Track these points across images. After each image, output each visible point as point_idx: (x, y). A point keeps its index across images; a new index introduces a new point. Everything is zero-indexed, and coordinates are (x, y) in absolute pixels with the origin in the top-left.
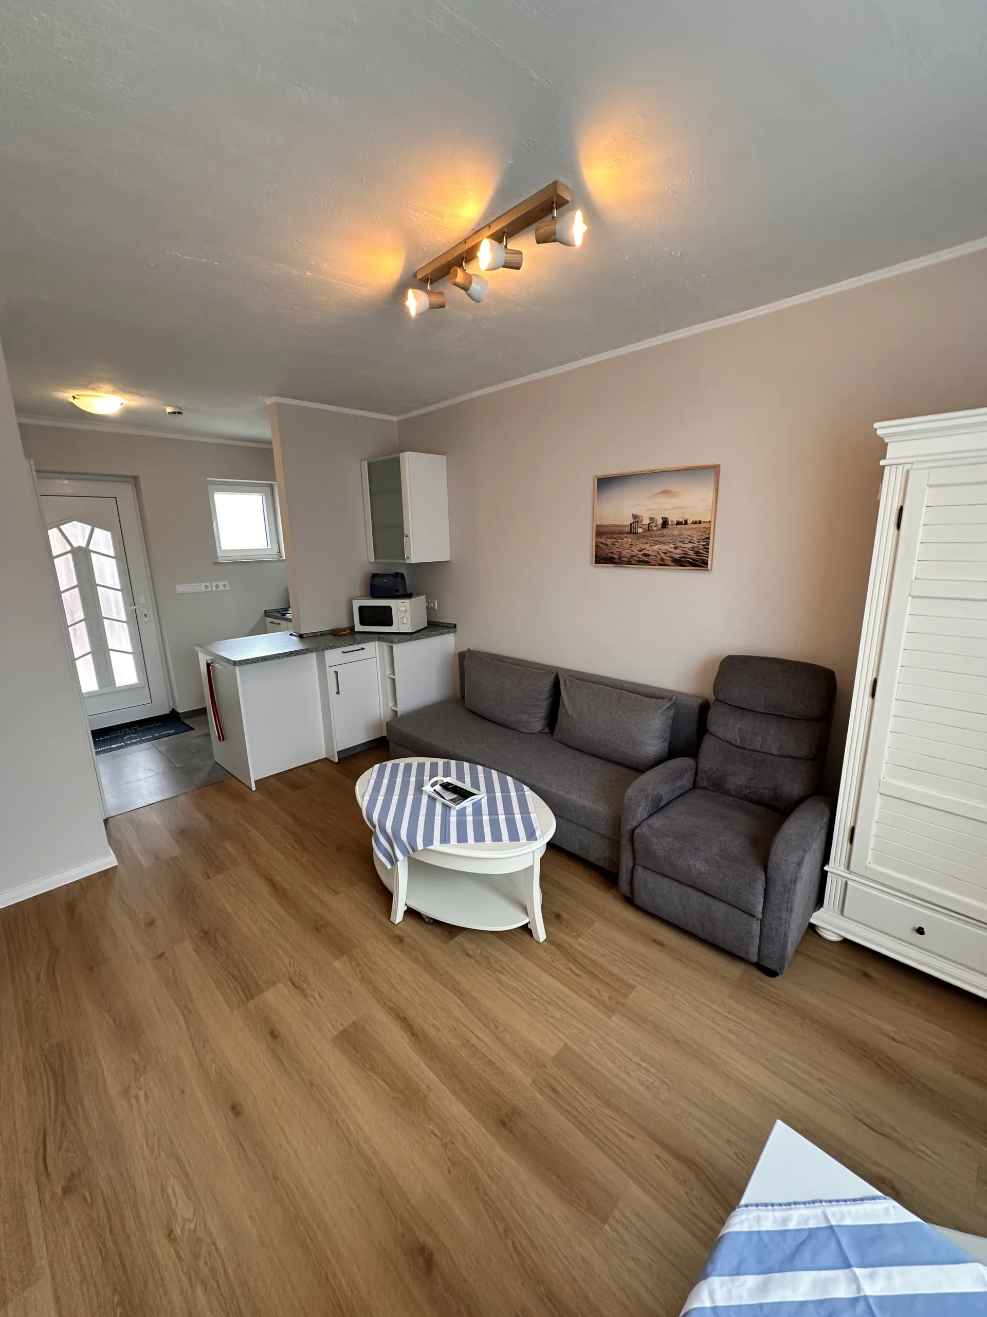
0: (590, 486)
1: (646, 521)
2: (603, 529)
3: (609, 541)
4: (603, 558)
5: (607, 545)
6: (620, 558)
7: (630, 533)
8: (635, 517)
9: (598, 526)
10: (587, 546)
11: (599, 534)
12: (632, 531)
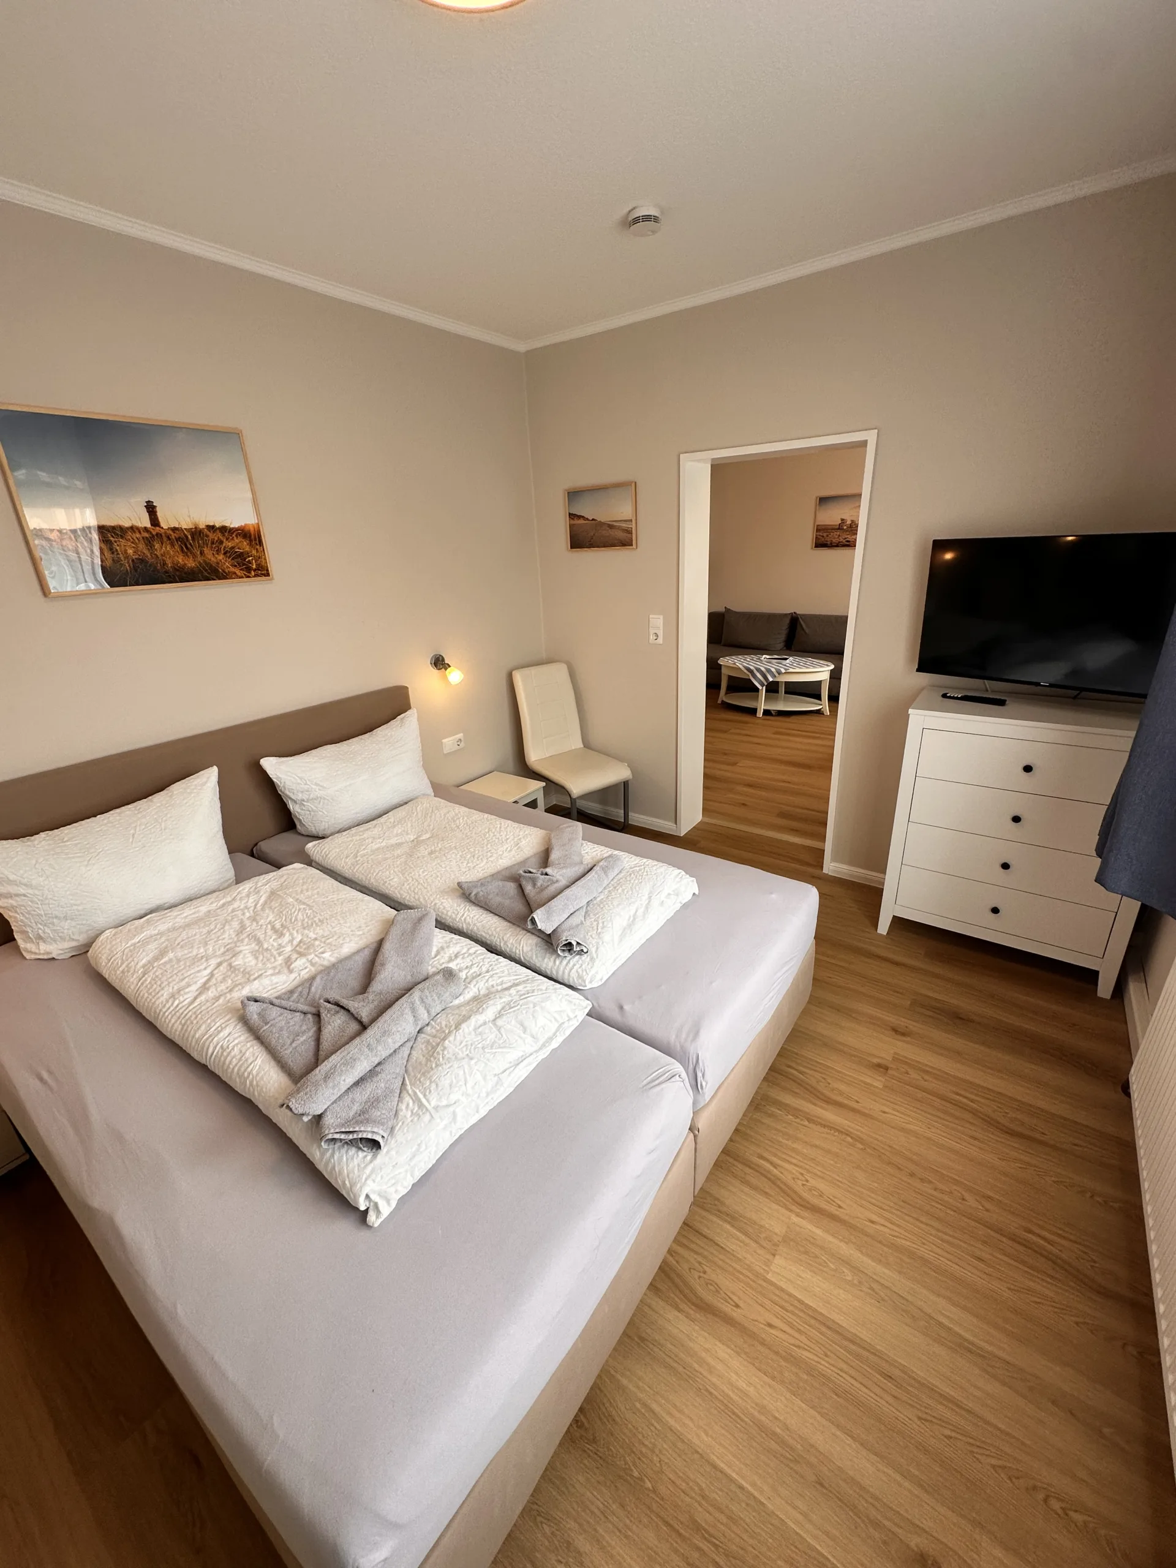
0: (812, 502)
1: (849, 522)
2: (819, 528)
3: (825, 535)
4: (820, 544)
5: (823, 536)
6: (831, 544)
7: (839, 529)
8: (842, 520)
9: (818, 526)
10: (809, 536)
11: (818, 530)
12: (840, 528)
